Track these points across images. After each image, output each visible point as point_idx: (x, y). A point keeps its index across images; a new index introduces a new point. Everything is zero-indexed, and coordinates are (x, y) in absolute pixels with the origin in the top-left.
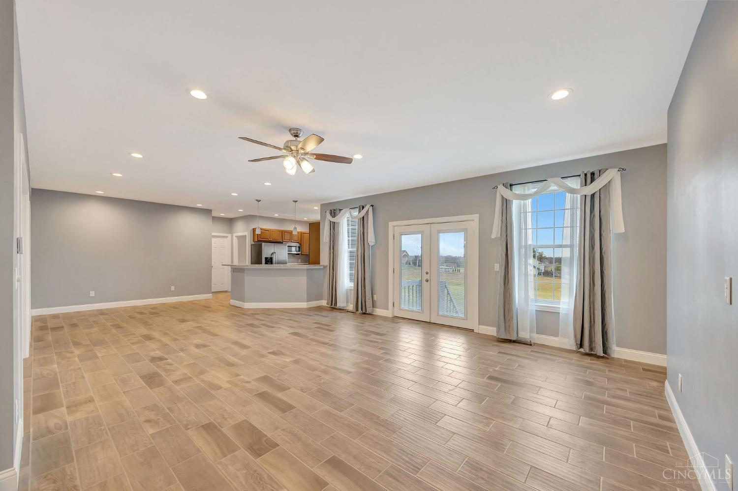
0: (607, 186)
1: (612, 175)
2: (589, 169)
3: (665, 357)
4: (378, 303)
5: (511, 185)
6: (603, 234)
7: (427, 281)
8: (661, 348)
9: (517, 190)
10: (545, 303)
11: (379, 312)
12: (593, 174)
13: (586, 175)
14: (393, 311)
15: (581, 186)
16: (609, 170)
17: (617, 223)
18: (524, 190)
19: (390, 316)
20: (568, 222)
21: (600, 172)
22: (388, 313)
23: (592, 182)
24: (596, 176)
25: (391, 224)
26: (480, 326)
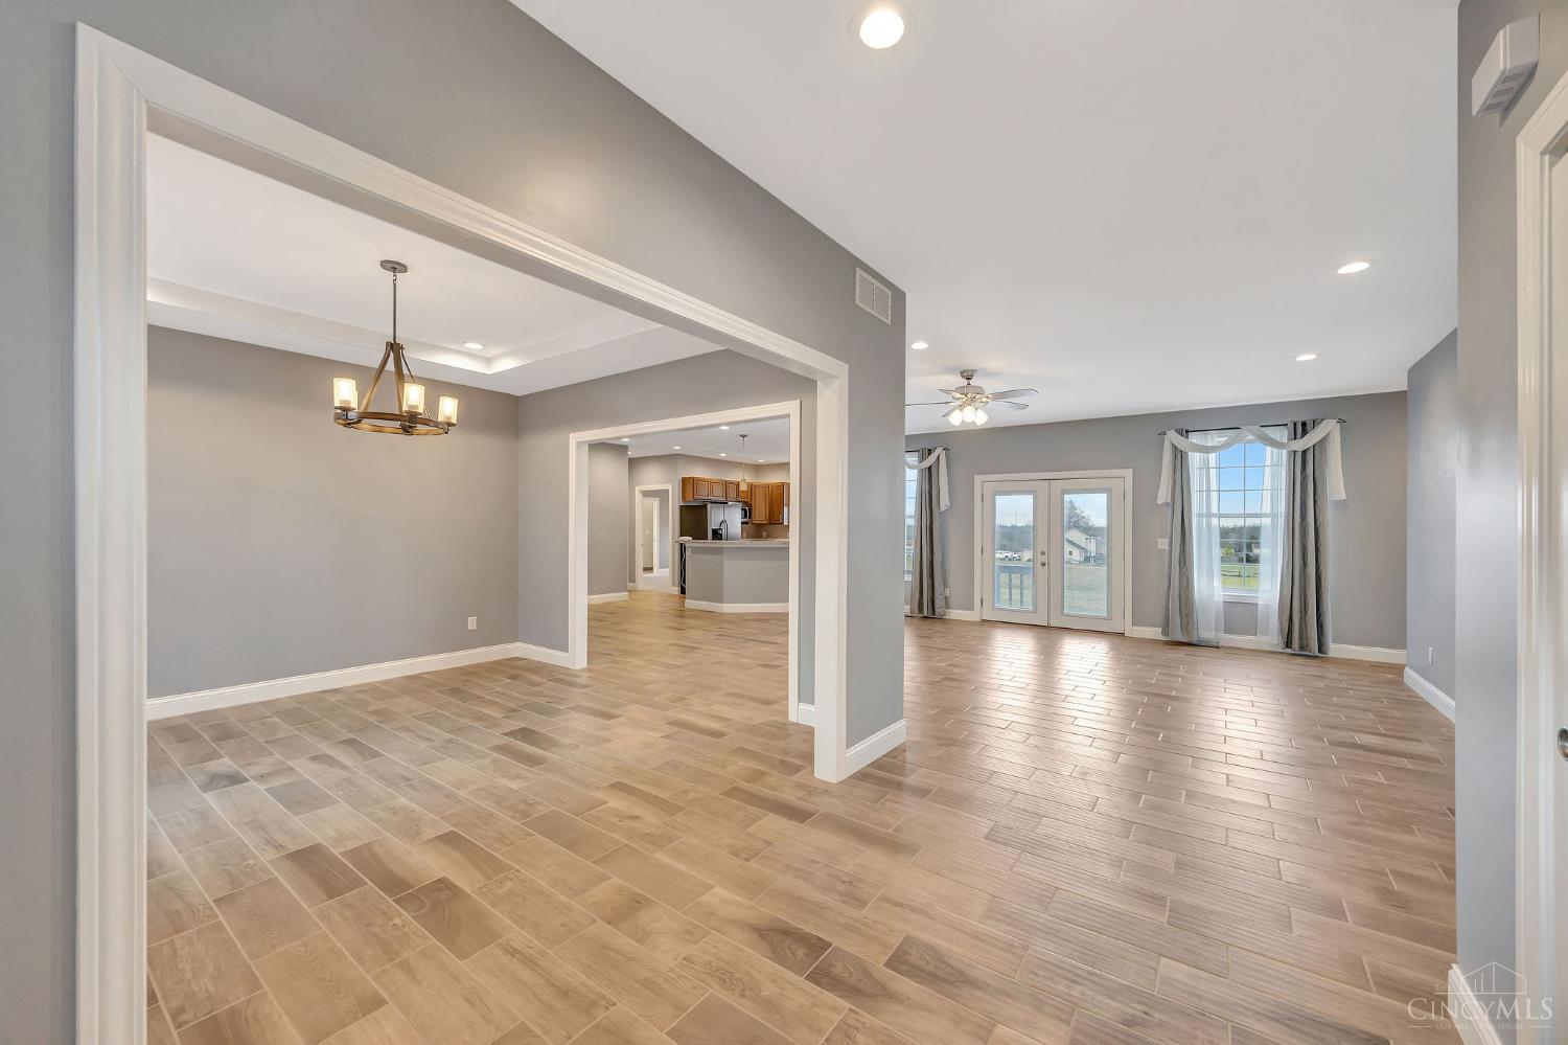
0: (1323, 442)
1: (1329, 428)
2: (1299, 419)
3: (1404, 652)
4: (953, 601)
5: (1187, 432)
6: (1319, 502)
7: (1043, 565)
8: (1399, 642)
9: (1195, 439)
10: (1238, 592)
11: (955, 614)
12: (1304, 424)
13: (1295, 424)
14: (981, 612)
15: (1289, 440)
16: (1325, 422)
17: (1336, 486)
18: (1207, 440)
19: (977, 619)
20: (1267, 483)
21: (1315, 423)
22: (972, 616)
23: (1303, 436)
24: (1308, 427)
25: (978, 479)
26: (1135, 628)
